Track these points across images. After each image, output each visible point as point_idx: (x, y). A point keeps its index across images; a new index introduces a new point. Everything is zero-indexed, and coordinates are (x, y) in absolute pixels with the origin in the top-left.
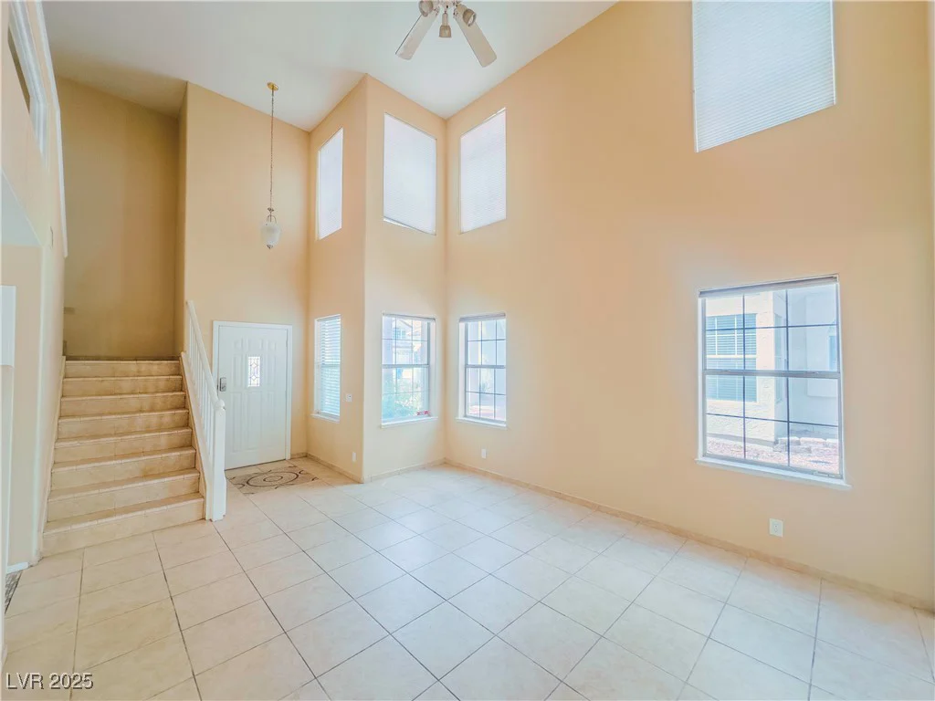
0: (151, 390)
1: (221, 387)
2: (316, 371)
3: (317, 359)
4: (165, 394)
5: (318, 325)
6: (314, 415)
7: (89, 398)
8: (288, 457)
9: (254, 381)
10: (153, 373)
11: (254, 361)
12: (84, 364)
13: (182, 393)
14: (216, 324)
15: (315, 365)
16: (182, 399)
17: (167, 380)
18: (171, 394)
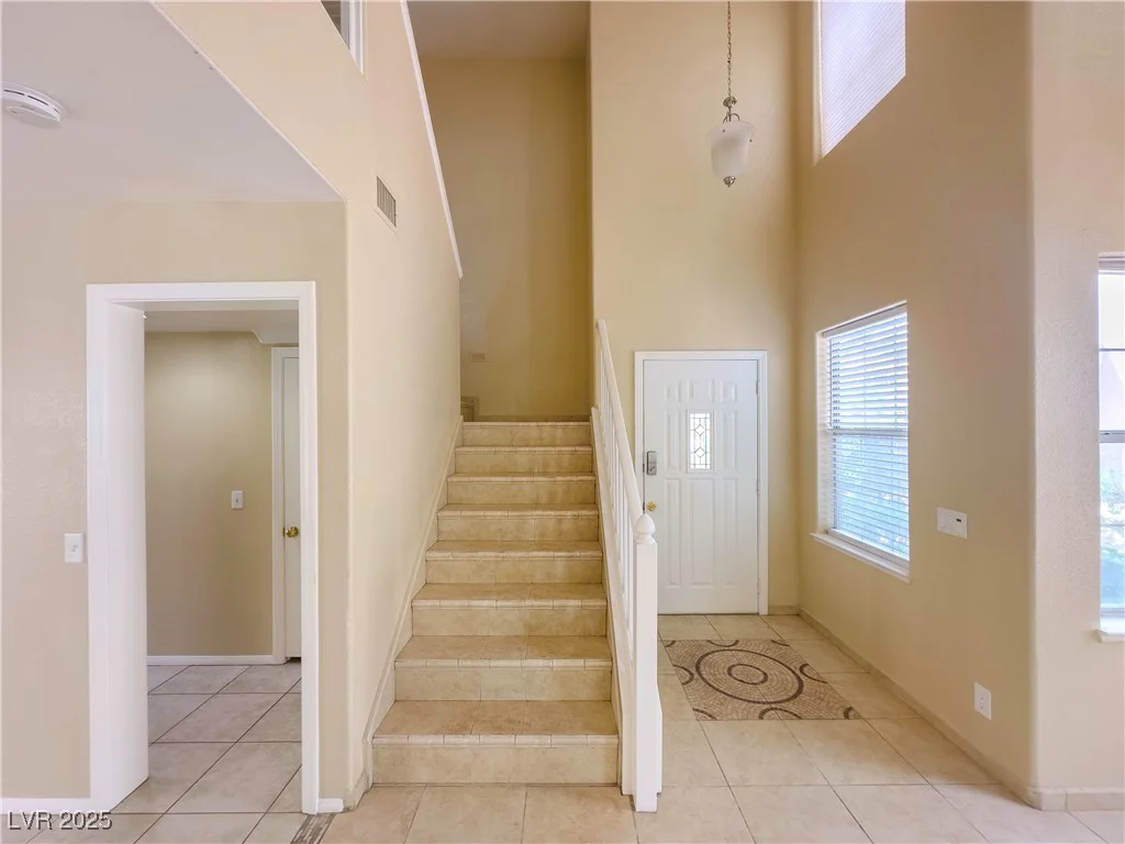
0: (553, 469)
1: (649, 468)
2: (820, 440)
3: (824, 417)
4: (569, 478)
5: (822, 344)
6: (818, 536)
7: (476, 479)
8: (764, 611)
9: (699, 461)
10: (558, 442)
11: (699, 423)
12: (482, 427)
13: (590, 478)
14: (639, 356)
15: (819, 429)
16: (592, 487)
17: (573, 453)
18: (575, 479)
